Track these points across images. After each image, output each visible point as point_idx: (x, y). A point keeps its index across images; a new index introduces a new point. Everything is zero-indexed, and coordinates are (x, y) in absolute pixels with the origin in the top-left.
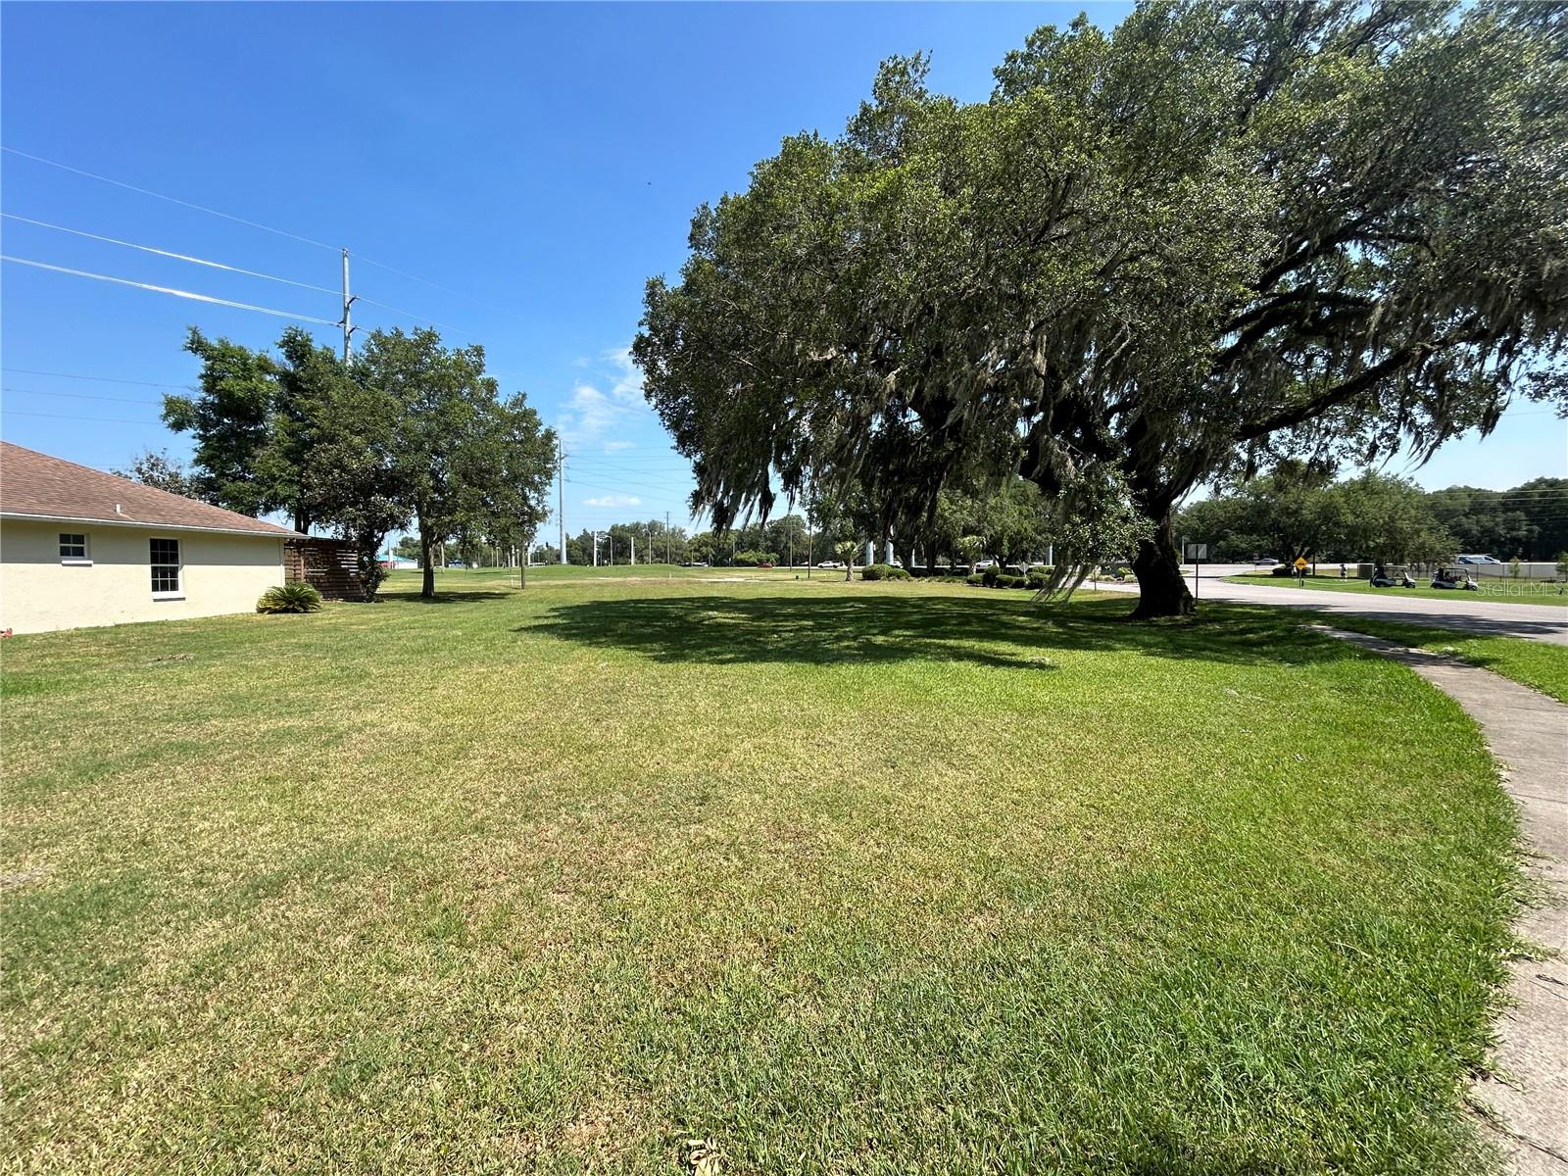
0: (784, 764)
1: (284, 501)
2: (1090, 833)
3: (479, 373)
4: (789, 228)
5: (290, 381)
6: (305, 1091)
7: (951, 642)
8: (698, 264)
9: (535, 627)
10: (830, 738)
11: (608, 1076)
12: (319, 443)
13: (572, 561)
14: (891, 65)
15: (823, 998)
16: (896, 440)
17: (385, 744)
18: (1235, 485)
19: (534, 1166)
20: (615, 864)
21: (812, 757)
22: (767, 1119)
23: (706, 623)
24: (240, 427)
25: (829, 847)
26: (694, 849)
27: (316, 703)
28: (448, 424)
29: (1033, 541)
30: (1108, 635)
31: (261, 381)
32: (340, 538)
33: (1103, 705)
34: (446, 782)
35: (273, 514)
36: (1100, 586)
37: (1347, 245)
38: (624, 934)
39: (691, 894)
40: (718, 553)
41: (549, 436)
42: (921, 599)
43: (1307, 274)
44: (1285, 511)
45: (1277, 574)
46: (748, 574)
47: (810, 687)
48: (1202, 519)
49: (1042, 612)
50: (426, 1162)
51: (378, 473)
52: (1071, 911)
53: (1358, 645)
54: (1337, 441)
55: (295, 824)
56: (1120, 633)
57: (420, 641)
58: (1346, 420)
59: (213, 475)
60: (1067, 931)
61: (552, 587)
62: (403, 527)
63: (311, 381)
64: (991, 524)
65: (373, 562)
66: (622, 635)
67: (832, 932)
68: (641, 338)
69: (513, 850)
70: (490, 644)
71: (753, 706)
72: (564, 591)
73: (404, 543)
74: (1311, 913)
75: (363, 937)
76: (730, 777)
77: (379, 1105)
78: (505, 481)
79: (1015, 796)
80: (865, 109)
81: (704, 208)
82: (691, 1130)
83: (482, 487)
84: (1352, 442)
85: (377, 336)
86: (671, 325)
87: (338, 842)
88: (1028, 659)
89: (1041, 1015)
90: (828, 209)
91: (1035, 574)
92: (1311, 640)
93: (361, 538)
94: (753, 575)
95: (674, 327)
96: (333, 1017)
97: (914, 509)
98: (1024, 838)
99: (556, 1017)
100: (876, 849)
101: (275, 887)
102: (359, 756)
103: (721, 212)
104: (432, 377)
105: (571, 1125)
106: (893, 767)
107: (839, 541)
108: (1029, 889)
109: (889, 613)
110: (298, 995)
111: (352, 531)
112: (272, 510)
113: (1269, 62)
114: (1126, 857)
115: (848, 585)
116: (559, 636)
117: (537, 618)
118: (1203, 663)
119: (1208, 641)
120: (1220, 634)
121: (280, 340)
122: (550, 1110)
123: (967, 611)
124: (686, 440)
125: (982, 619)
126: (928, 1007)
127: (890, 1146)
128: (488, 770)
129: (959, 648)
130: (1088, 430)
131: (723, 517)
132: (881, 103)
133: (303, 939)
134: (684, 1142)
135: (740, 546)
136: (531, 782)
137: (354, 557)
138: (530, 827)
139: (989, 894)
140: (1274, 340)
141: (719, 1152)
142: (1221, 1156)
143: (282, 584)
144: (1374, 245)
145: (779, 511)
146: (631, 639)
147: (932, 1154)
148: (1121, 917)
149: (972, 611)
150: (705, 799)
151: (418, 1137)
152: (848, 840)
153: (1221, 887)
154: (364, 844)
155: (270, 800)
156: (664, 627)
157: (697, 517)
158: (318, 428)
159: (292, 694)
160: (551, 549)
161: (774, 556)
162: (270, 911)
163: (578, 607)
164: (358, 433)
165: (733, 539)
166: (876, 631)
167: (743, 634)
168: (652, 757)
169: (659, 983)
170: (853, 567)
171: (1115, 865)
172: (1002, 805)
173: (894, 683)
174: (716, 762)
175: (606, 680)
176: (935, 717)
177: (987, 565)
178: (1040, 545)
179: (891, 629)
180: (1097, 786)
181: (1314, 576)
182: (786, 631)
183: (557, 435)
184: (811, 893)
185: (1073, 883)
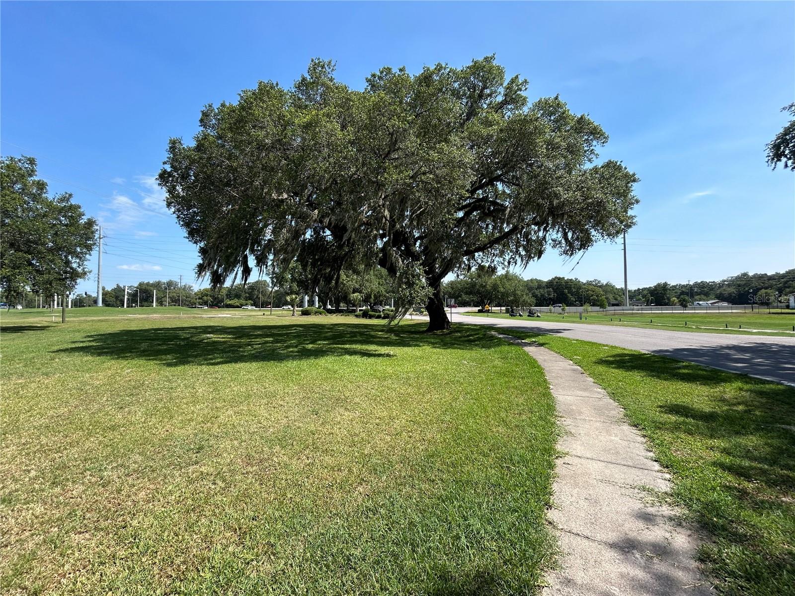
0: (253, 420)
2: (411, 434)
4: (262, 128)
7: (347, 346)
8: (205, 137)
10: (282, 403)
13: (107, 304)
14: (317, 62)
15: (274, 555)
16: (318, 243)
18: (464, 274)
20: (130, 503)
21: (270, 415)
23: (205, 341)
25: (279, 464)
26: (191, 481)
29: (385, 296)
30: (417, 340)
33: (416, 372)
36: (414, 317)
37: (498, 183)
38: (135, 550)
39: (187, 511)
40: (214, 300)
41: (91, 223)
42: (332, 325)
43: (485, 192)
44: (481, 286)
47: (270, 375)
48: (452, 288)
49: (390, 330)
52: (403, 474)
53: (506, 340)
54: (497, 259)
56: (422, 338)
58: (499, 250)
60: (401, 485)
61: (88, 321)
64: (366, 287)
66: (144, 351)
67: (280, 514)
68: (165, 172)
69: (39, 511)
70: (29, 363)
71: (234, 389)
72: (98, 324)
74: (495, 454)
76: (218, 433)
79: (377, 421)
80: (304, 79)
81: (210, 106)
83: (29, 252)
84: (501, 260)
86: (186, 167)
88: (383, 353)
89: (390, 531)
90: (284, 123)
91: (386, 312)
92: (491, 339)
94: (237, 313)
95: (188, 168)
97: (328, 279)
98: (382, 441)
100: (306, 461)
103: (220, 111)
106: (316, 414)
107: (288, 294)
108: (384, 467)
109: (315, 332)
114: (426, 443)
115: (293, 318)
116: (92, 354)
117: (74, 342)
119: (456, 341)
120: (460, 337)
123: (355, 330)
124: (194, 234)
125: (361, 334)
126: (334, 543)
128: (20, 454)
129: (351, 349)
130: (408, 247)
131: (217, 279)
132: (312, 78)
135: (229, 296)
136: (60, 457)
139: (365, 474)
140: (476, 216)
142: (466, 575)
144: (506, 185)
145: (253, 278)
146: (150, 353)
148: (424, 472)
150: (201, 448)
152: (290, 459)
153: (463, 450)
156: (176, 345)
157: (201, 279)
160: (90, 296)
161: (250, 302)
165: (224, 292)
166: (308, 342)
167: (229, 347)
168: (163, 427)
169: (161, 577)
170: (296, 308)
171: (421, 447)
172: (371, 426)
173: (317, 369)
174: (209, 424)
175: (130, 381)
176: (339, 385)
177: (364, 308)
178: (388, 298)
179: (316, 341)
180: (413, 411)
181: (491, 313)
182: (256, 344)
183: (97, 222)
184: (268, 494)
185: (404, 460)
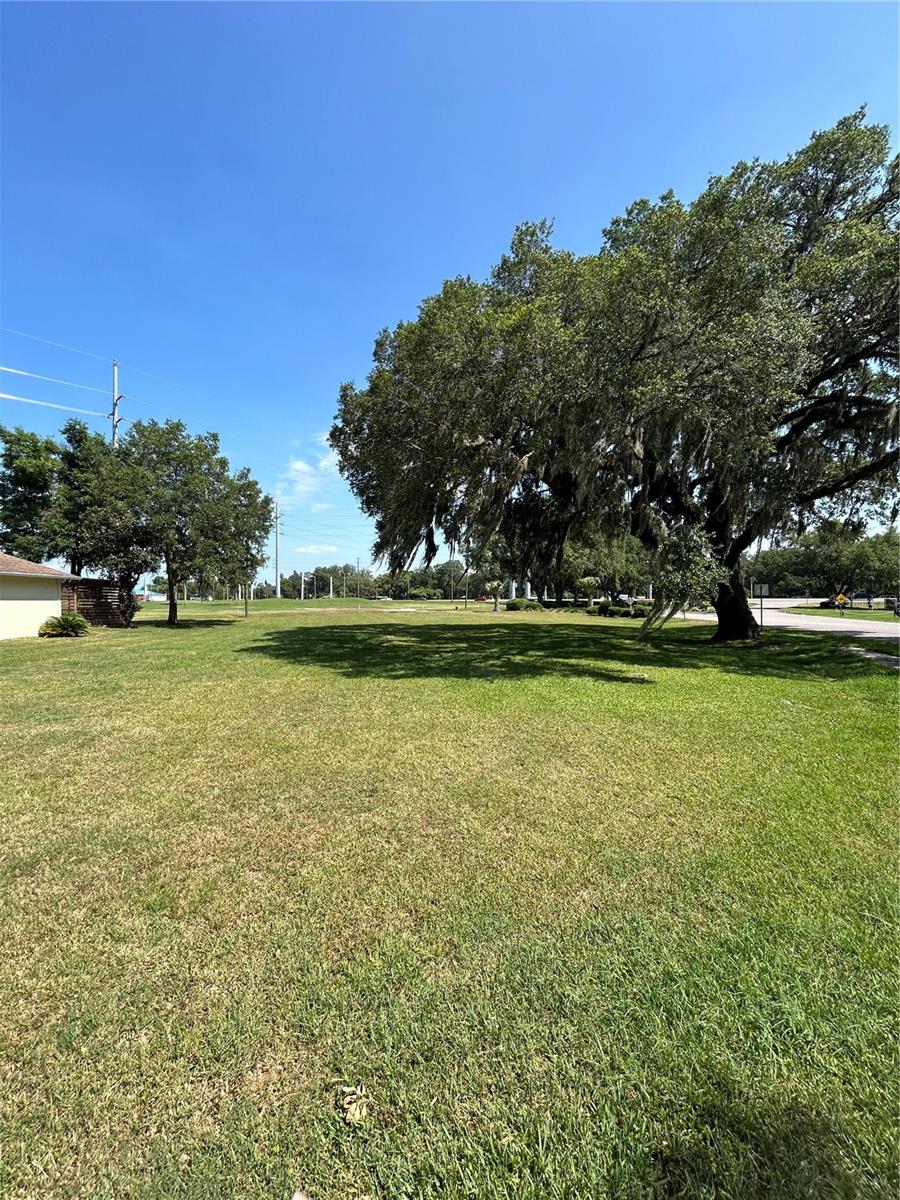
0: (437, 762)
1: (62, 551)
2: (673, 820)
3: (214, 453)
4: (448, 347)
5: (69, 459)
6: (37, 1044)
7: (573, 661)
8: (380, 373)
9: (253, 648)
10: (475, 741)
11: (282, 1031)
12: (91, 506)
13: (285, 595)
14: (524, 228)
15: (458, 961)
16: (531, 504)
17: (127, 746)
18: (790, 539)
19: (218, 1109)
20: (300, 847)
21: (459, 757)
22: (408, 1068)
23: (385, 645)
24: (30, 494)
25: (469, 831)
26: (362, 833)
27: (77, 710)
28: (190, 492)
29: (638, 580)
30: (694, 656)
31: (47, 459)
32: (105, 578)
33: (688, 714)
34: (173, 777)
35: (54, 560)
36: (689, 615)
37: (869, 362)
38: (303, 906)
39: (358, 872)
40: (396, 589)
41: (267, 501)
42: (551, 625)
43: (839, 382)
44: (829, 558)
45: (823, 606)
46: (418, 605)
47: (461, 698)
48: (765, 564)
49: (644, 636)
50: (130, 1106)
51: (136, 529)
52: (657, 886)
53: (885, 664)
54: (865, 506)
55: (50, 814)
56: (703, 653)
57: (164, 660)
58: (872, 490)
59: (9, 530)
60: (653, 903)
61: (268, 616)
62: (154, 570)
63: (86, 459)
64: (605, 567)
65: (131, 598)
66: (319, 655)
67: (468, 905)
68: (336, 428)
69: (220, 835)
70: (217, 662)
71: (416, 714)
72: (278, 618)
73: (156, 581)
74: (845, 888)
75: (95, 911)
76: (395, 773)
77: (96, 1056)
78: (233, 535)
79: (616, 788)
80: (505, 260)
81: (385, 331)
82: (346, 1077)
83: (215, 539)
84: (876, 507)
85: (137, 426)
86: (359, 418)
87: (82, 828)
88: (631, 675)
89: (630, 975)
90: (477, 334)
91: (638, 606)
92: (848, 659)
93: (121, 578)
94: (423, 606)
95: (361, 420)
96: (66, 979)
97: (545, 558)
98: (622, 822)
99: (243, 981)
100: (505, 833)
101: (29, 868)
102: (106, 755)
103: (397, 335)
104: (178, 457)
105: (250, 1072)
106: (522, 765)
107: (489, 580)
108: (625, 867)
109: (526, 637)
110: (39, 961)
111: (115, 574)
112: (54, 557)
113: (808, 226)
114: (701, 840)
115: (495, 614)
116: (271, 656)
117: (255, 641)
118: (765, 679)
119: (770, 660)
120: (780, 654)
121: (63, 428)
122: (233, 1061)
123: (586, 635)
124: (370, 504)
125: (596, 642)
126: (541, 969)
127: (504, 1091)
128: (206, 767)
129: (578, 665)
130: (677, 497)
131: (397, 562)
132: (517, 256)
133: (47, 912)
134: (339, 1088)
135: (413, 583)
136: (239, 777)
137: (116, 593)
138: (235, 815)
139: (592, 872)
140: (816, 431)
141: (368, 1098)
142: (769, 1099)
143: (58, 614)
144: (888, 361)
146: (326, 659)
147: (539, 1097)
148: (696, 891)
149: (589, 635)
150: (374, 791)
151: (125, 1084)
152: (483, 827)
153: (776, 866)
154: (103, 830)
155: (32, 793)
156: (352, 648)
157: (378, 562)
158: (91, 495)
159: (59, 704)
160: (269, 586)
161: (439, 591)
162: (23, 888)
163: (288, 631)
164: (122, 499)
165: (408, 578)
166: (515, 652)
167: (412, 655)
168: (335, 757)
169: (328, 948)
170: (499, 600)
171: (691, 846)
172: (606, 797)
173: (526, 695)
174: (385, 760)
175: (304, 692)
176: (557, 723)
177: (602, 599)
178: (643, 584)
179: (527, 650)
180: (681, 781)
181: (851, 608)
182: (446, 652)
183: (274, 500)
184: (452, 871)
185: (658, 862)
